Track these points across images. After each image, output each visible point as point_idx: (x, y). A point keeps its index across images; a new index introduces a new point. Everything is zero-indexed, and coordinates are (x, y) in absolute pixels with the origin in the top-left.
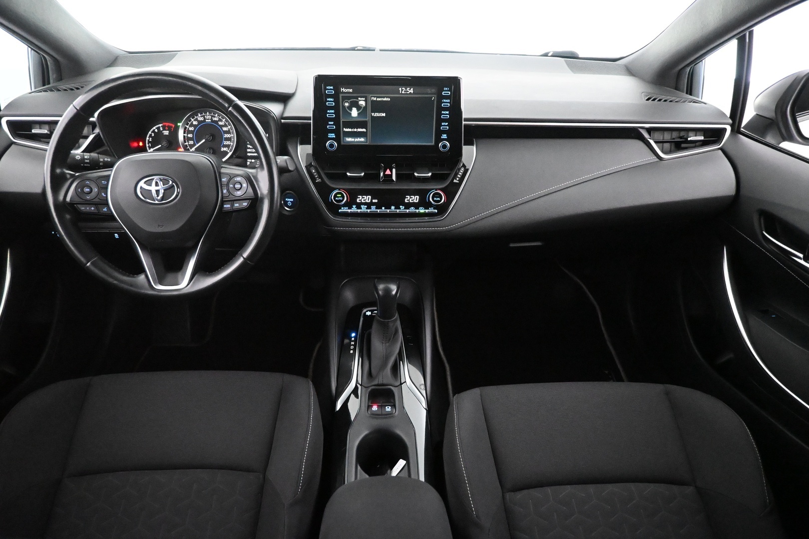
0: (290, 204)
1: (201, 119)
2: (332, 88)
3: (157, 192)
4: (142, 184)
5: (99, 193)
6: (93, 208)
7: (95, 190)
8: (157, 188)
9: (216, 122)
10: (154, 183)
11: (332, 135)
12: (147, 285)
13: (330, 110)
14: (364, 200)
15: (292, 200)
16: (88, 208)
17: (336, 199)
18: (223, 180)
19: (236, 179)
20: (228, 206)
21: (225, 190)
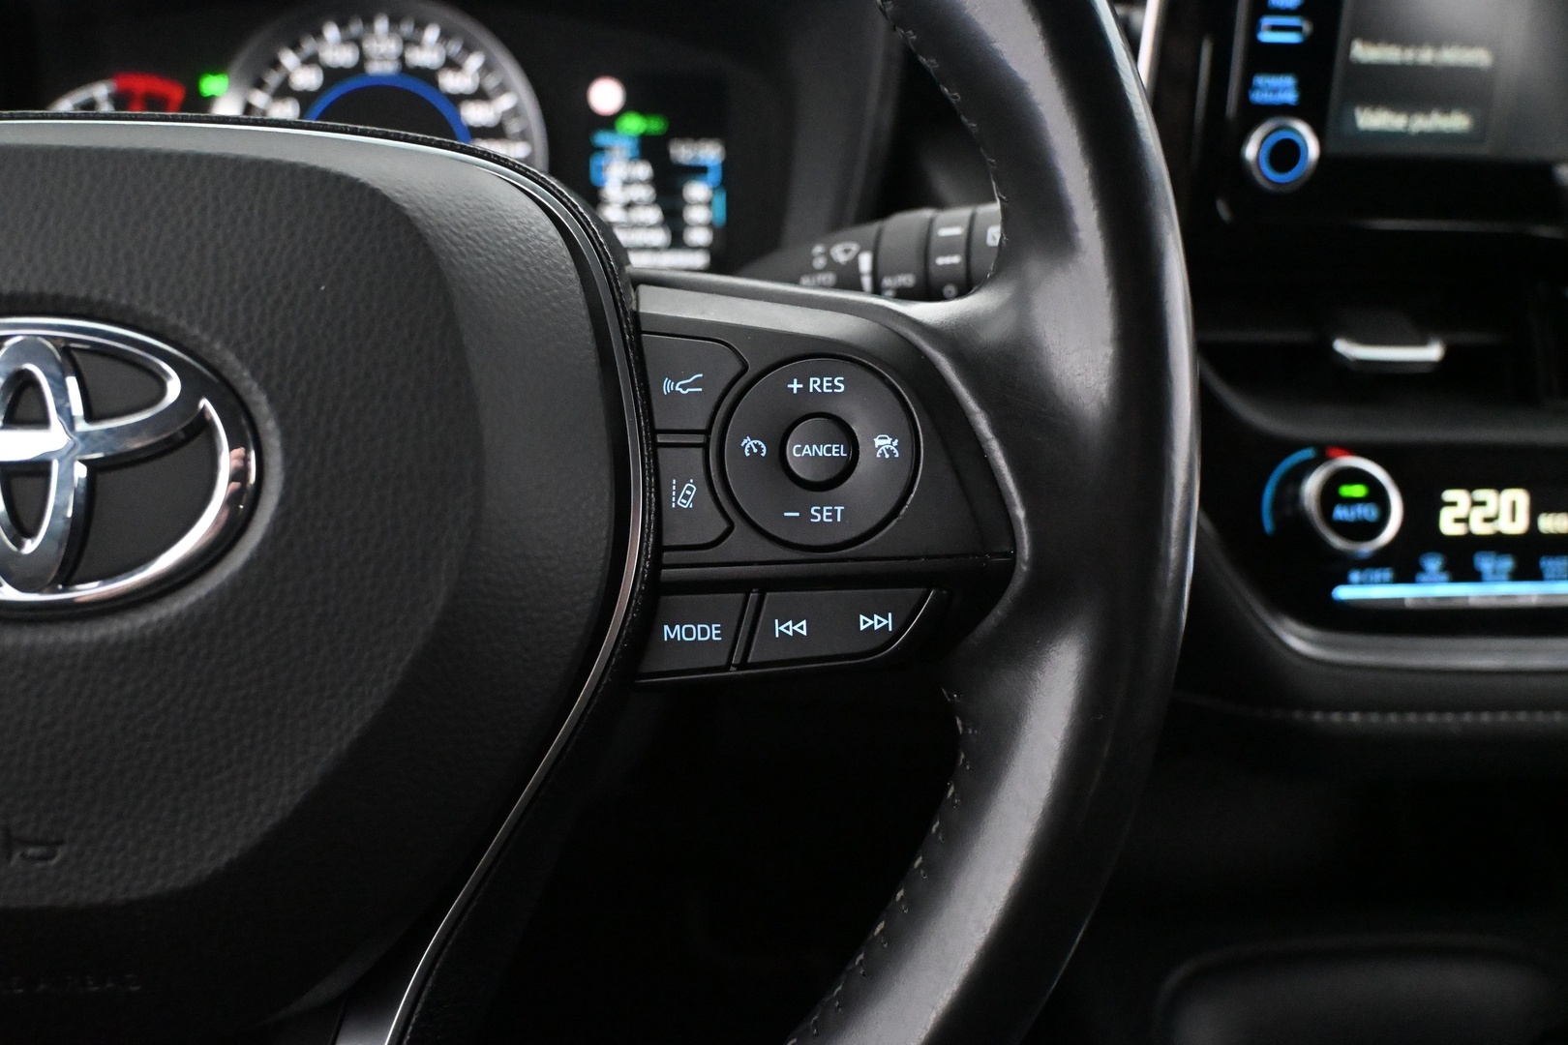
1: (344, 57)
9: (428, 76)
11: (1279, 88)
14: (1488, 520)
18: (668, 386)
19: (795, 386)
20: (697, 636)
21: (690, 489)
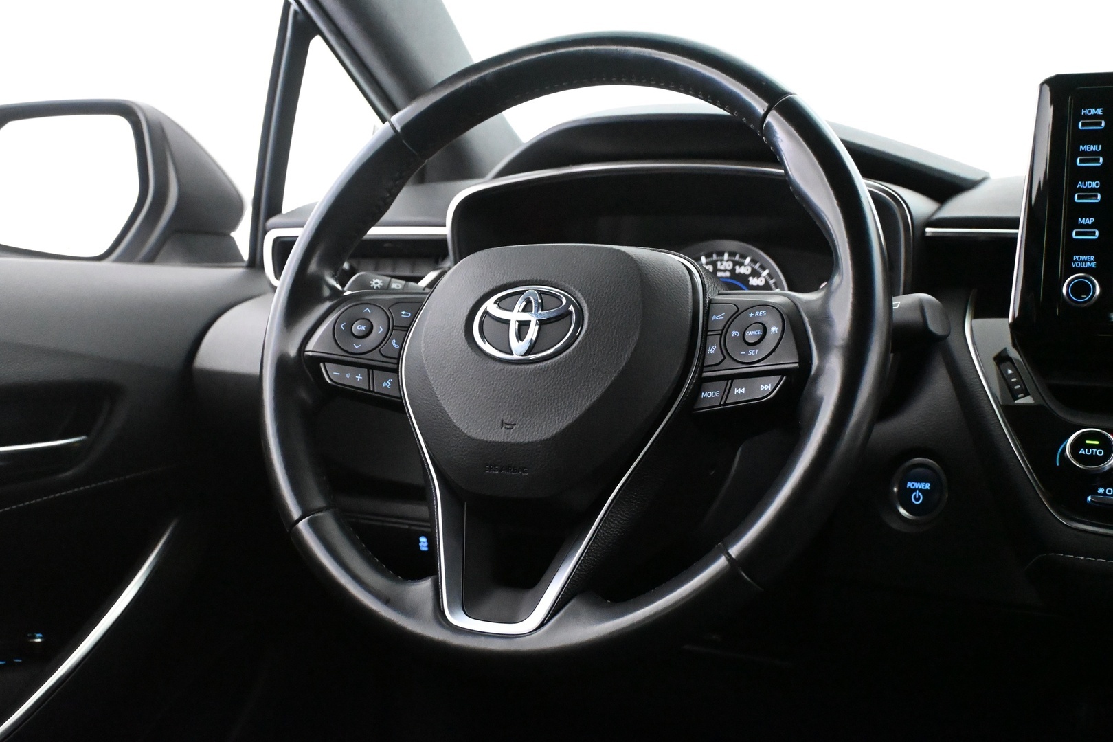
0: (917, 499)
2: (1099, 111)
3: (524, 325)
4: (490, 306)
5: (386, 338)
6: (359, 377)
7: (379, 330)
8: (525, 317)
9: (744, 278)
10: (520, 304)
11: (1086, 261)
12: (429, 607)
13: (1085, 181)
15: (928, 486)
16: (348, 376)
17: (1082, 451)
18: (714, 318)
19: (751, 315)
20: (712, 395)
21: (714, 347)
